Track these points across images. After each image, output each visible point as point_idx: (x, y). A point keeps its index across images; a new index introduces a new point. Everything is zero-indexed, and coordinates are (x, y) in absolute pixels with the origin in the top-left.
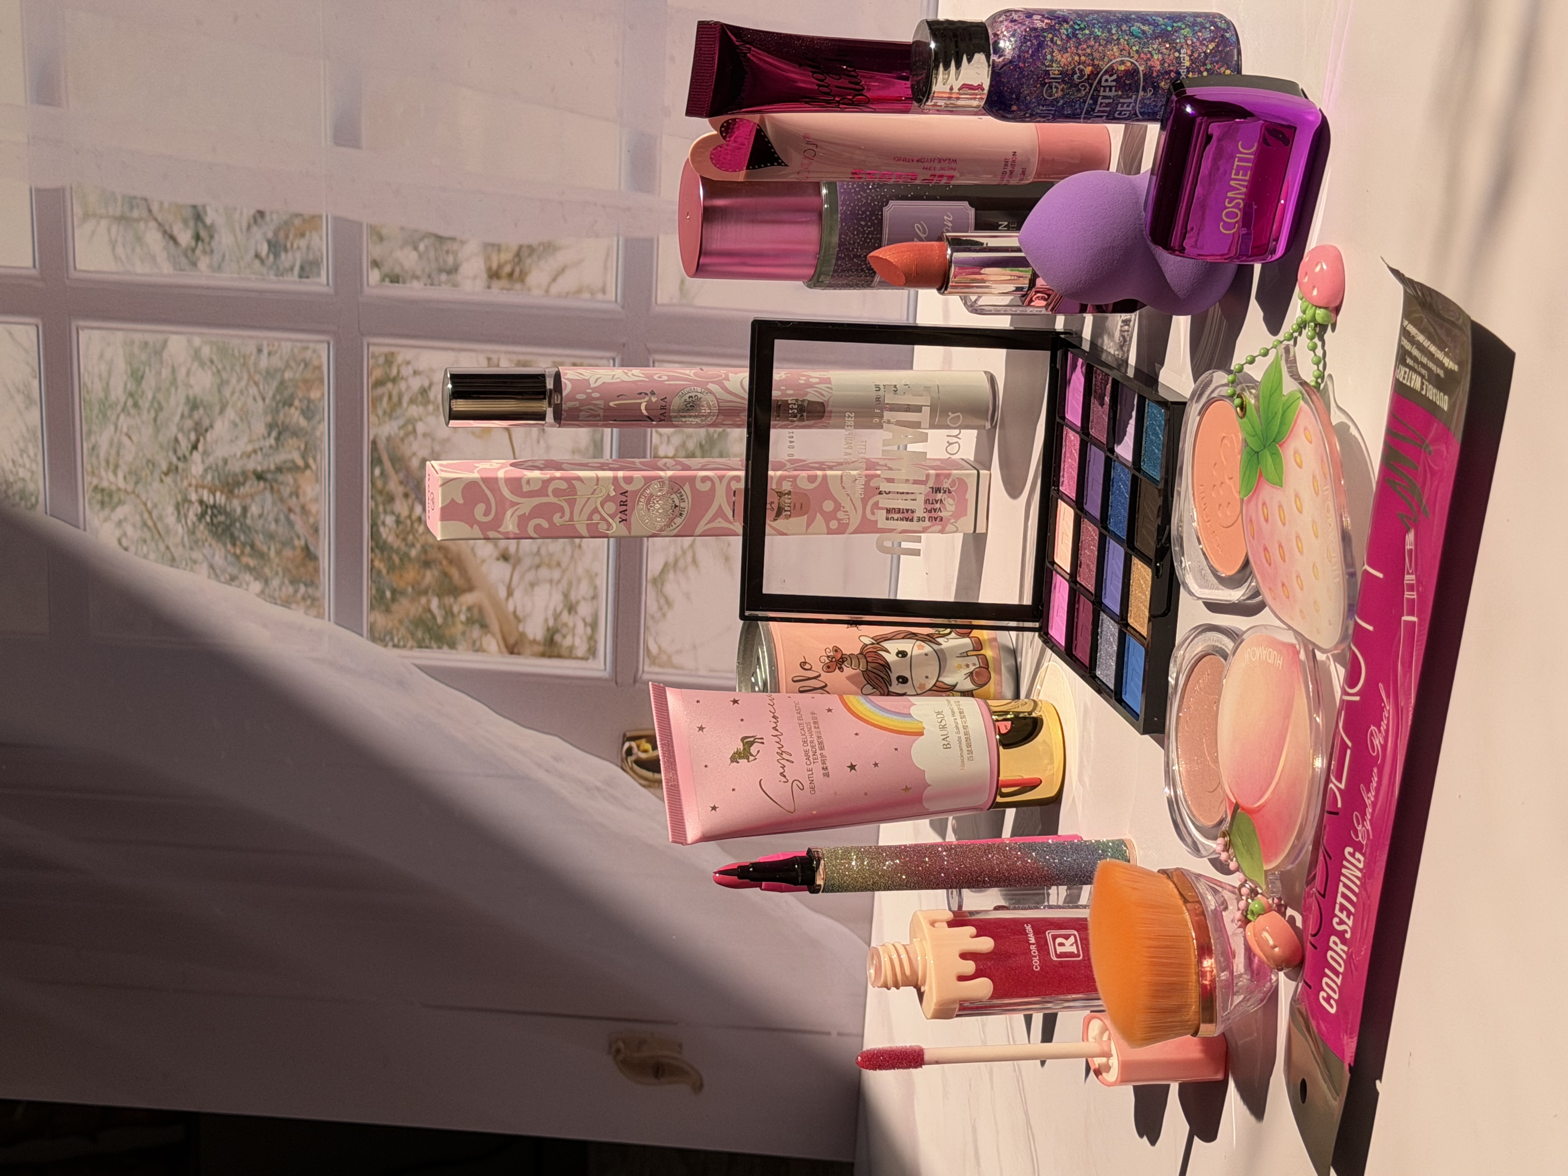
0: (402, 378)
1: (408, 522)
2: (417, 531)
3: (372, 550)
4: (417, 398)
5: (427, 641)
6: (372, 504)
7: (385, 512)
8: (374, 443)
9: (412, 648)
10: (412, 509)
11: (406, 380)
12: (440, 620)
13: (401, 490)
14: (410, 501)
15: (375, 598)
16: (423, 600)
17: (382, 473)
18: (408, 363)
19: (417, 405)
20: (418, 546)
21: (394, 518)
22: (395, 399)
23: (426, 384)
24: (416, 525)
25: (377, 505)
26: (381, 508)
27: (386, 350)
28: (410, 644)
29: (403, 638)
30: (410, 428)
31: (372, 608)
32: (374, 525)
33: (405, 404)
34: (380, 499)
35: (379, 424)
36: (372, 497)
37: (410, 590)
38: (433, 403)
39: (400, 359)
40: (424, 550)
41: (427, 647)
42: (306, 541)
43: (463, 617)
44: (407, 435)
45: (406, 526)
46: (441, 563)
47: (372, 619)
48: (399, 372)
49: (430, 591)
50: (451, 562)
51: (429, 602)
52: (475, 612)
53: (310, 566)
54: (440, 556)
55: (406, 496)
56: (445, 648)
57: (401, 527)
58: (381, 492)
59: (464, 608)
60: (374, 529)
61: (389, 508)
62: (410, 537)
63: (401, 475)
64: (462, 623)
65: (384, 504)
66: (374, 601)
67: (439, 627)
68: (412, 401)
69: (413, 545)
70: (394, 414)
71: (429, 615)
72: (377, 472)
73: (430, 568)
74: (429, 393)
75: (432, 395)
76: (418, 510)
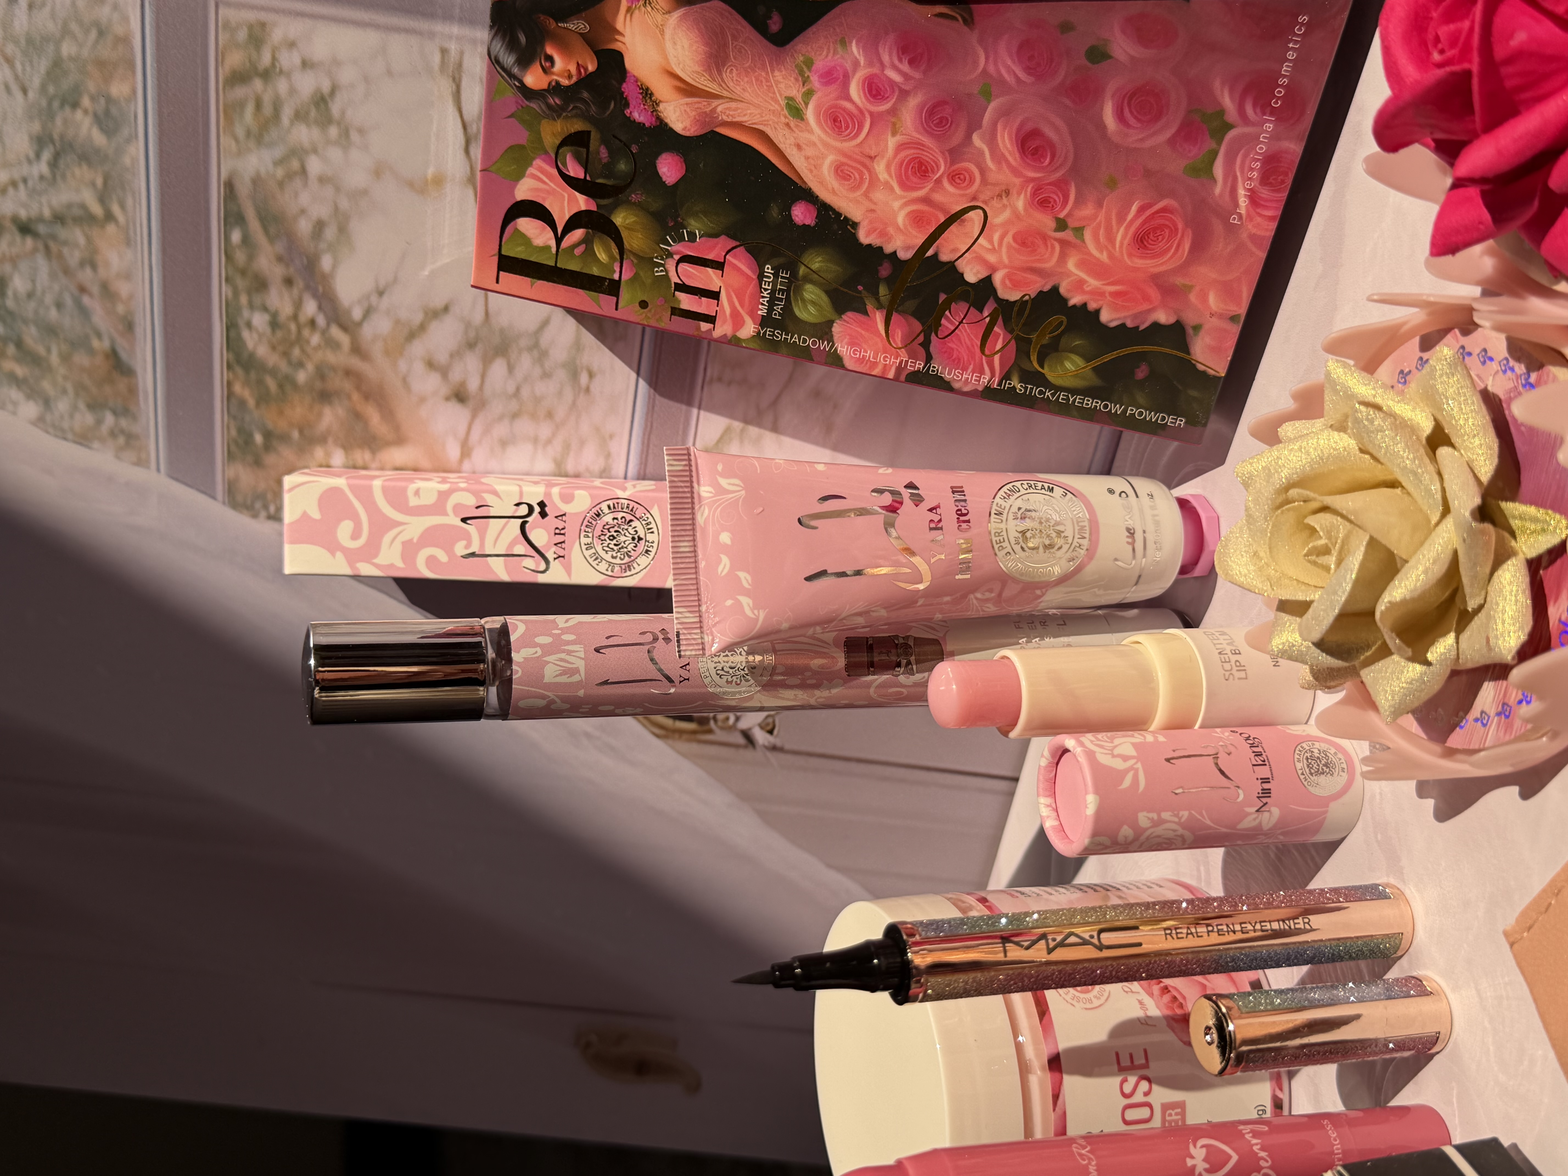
0: (282, 72)
1: (293, 327)
2: (308, 342)
3: (229, 367)
4: (308, 113)
6: (226, 290)
7: (251, 306)
8: (230, 187)
10: (298, 305)
11: (288, 75)
13: (279, 271)
14: (295, 291)
15: (236, 443)
17: (246, 240)
18: (292, 45)
19: (308, 125)
20: (310, 367)
21: (266, 317)
22: (268, 109)
23: (326, 86)
24: (306, 332)
25: (236, 293)
26: (244, 299)
30: (295, 164)
31: (230, 456)
32: (231, 327)
33: (285, 120)
34: (241, 283)
35: (240, 153)
36: (227, 280)
37: (296, 434)
38: (339, 124)
39: (276, 35)
40: (321, 373)
42: (113, 342)
44: (290, 176)
45: (289, 331)
46: (349, 397)
47: (231, 473)
48: (274, 59)
49: (330, 440)
50: (367, 397)
53: (122, 384)
54: (347, 385)
55: (289, 282)
57: (279, 334)
58: (243, 272)
60: (233, 334)
61: (257, 300)
62: (296, 352)
63: (280, 247)
65: (249, 293)
66: (233, 448)
68: (299, 116)
69: (300, 365)
70: (266, 138)
72: (236, 236)
73: (330, 403)
74: (330, 104)
75: (335, 109)
76: (310, 307)
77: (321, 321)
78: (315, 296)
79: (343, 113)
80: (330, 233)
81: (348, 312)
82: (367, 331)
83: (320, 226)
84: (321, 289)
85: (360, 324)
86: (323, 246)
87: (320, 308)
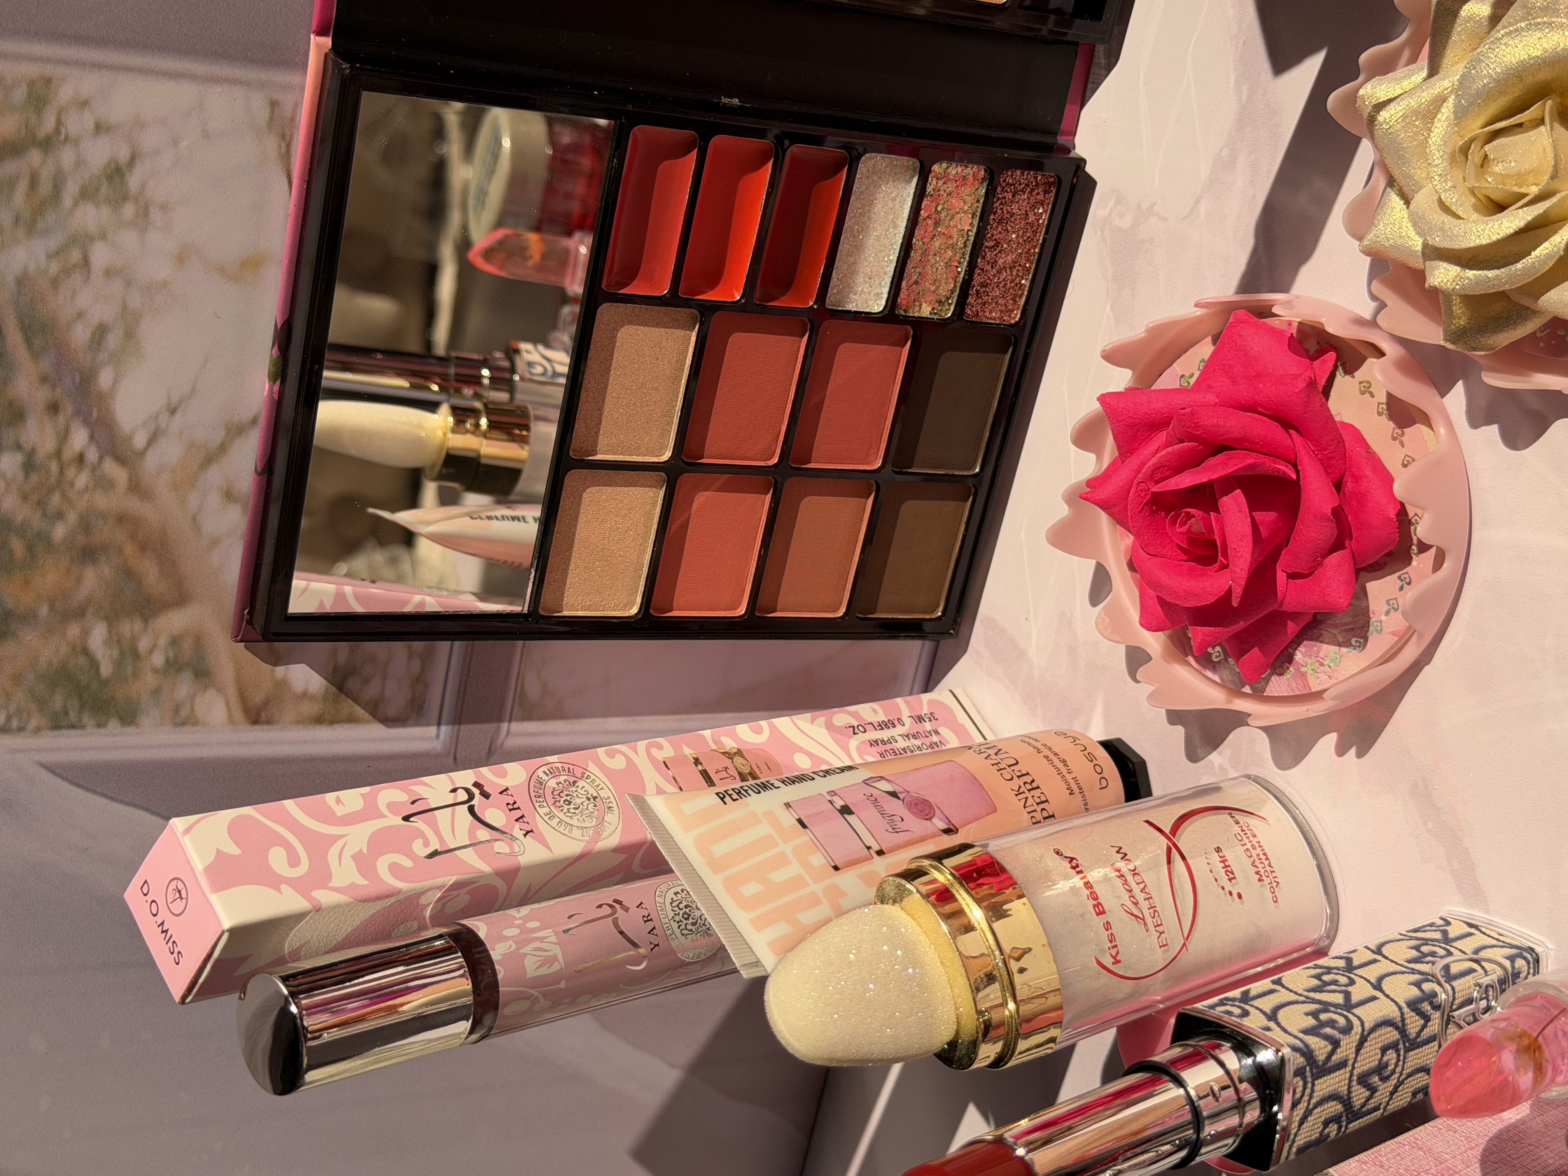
0: (67, 138)
1: (54, 467)
2: (72, 485)
4: (97, 189)
5: (73, 715)
9: (38, 730)
10: (64, 437)
11: (76, 144)
12: (106, 670)
13: (42, 395)
14: (61, 419)
16: (74, 630)
18: (84, 104)
19: (97, 205)
20: (72, 517)
21: (19, 458)
22: (45, 188)
23: (123, 155)
24: (71, 472)
27: (33, 70)
28: (33, 723)
29: (19, 711)
30: (75, 255)
33: (67, 201)
37: (44, 610)
38: (136, 200)
39: (65, 93)
40: (85, 525)
41: (73, 727)
43: (158, 659)
44: (67, 272)
45: (48, 472)
46: (121, 551)
48: (59, 123)
49: (90, 610)
50: (143, 548)
51: (86, 632)
52: (187, 645)
54: (120, 535)
55: (54, 408)
56: (114, 725)
57: (34, 478)
59: (163, 641)
61: (9, 436)
62: (56, 499)
63: (46, 364)
64: (155, 671)
67: (105, 683)
68: (86, 194)
69: (60, 516)
70: (40, 225)
71: (82, 661)
73: (94, 562)
74: (126, 177)
75: (133, 181)
76: (79, 438)
77: (92, 455)
78: (86, 422)
79: (143, 187)
80: (113, 340)
81: (130, 439)
82: (151, 461)
83: (101, 332)
84: (95, 414)
85: (143, 453)
86: (103, 357)
87: (92, 438)
